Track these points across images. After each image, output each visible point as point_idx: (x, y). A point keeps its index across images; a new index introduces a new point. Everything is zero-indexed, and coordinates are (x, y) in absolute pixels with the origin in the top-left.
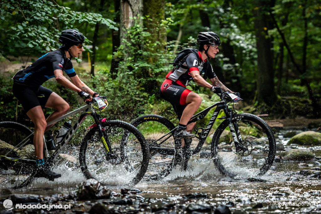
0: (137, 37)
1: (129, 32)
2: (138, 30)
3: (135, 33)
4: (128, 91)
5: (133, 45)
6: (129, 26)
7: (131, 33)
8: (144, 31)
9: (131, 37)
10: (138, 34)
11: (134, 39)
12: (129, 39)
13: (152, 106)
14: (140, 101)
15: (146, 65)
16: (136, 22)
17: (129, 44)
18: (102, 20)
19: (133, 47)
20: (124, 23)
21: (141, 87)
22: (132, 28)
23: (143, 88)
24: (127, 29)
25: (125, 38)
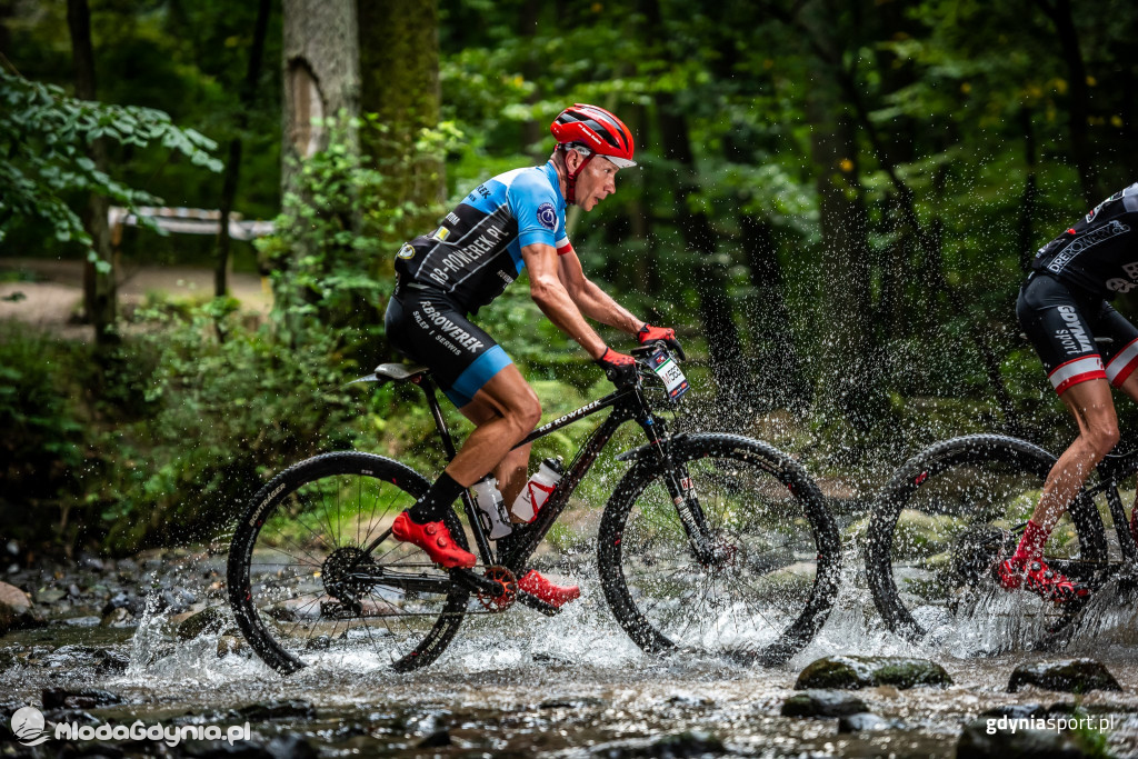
0: (335, 187)
1: (308, 170)
2: (341, 165)
3: (328, 174)
4: (298, 372)
5: (323, 214)
6: (312, 148)
7: (317, 175)
8: (365, 166)
9: (316, 186)
10: (338, 177)
11: (323, 193)
12: (307, 193)
13: (380, 423)
14: (338, 406)
15: (363, 282)
16: (334, 136)
17: (308, 211)
18: (167, 131)
19: (321, 222)
20: (294, 139)
21: (347, 357)
22: (319, 157)
23: (352, 363)
24: (303, 158)
25: (295, 192)
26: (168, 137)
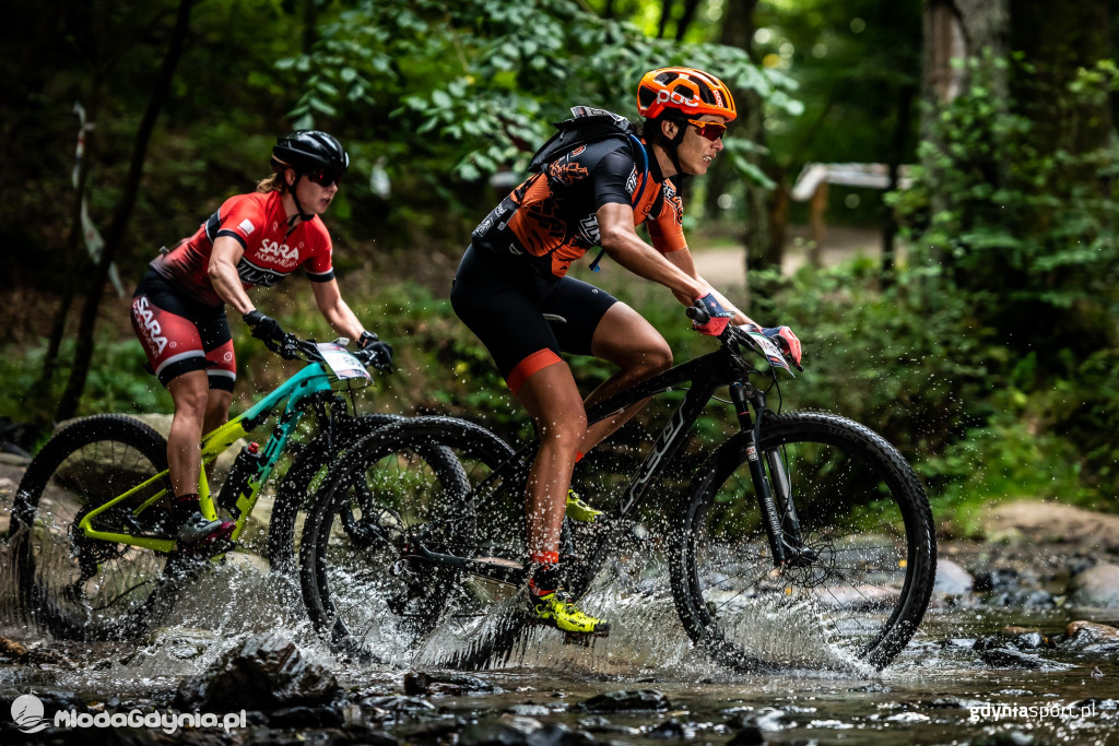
0: (976, 134)
1: (946, 116)
2: (984, 110)
3: (968, 120)
4: (926, 341)
5: (960, 164)
6: (953, 92)
7: (957, 122)
8: (1012, 111)
9: (955, 133)
10: (980, 123)
11: (961, 141)
12: (945, 142)
13: (1020, 398)
14: (969, 379)
15: (1004, 240)
16: (977, 77)
17: (946, 162)
18: (742, 71)
19: (959, 174)
20: (934, 82)
21: (986, 324)
22: (960, 102)
23: (989, 331)
24: (941, 102)
25: (935, 140)
26: (742, 77)
